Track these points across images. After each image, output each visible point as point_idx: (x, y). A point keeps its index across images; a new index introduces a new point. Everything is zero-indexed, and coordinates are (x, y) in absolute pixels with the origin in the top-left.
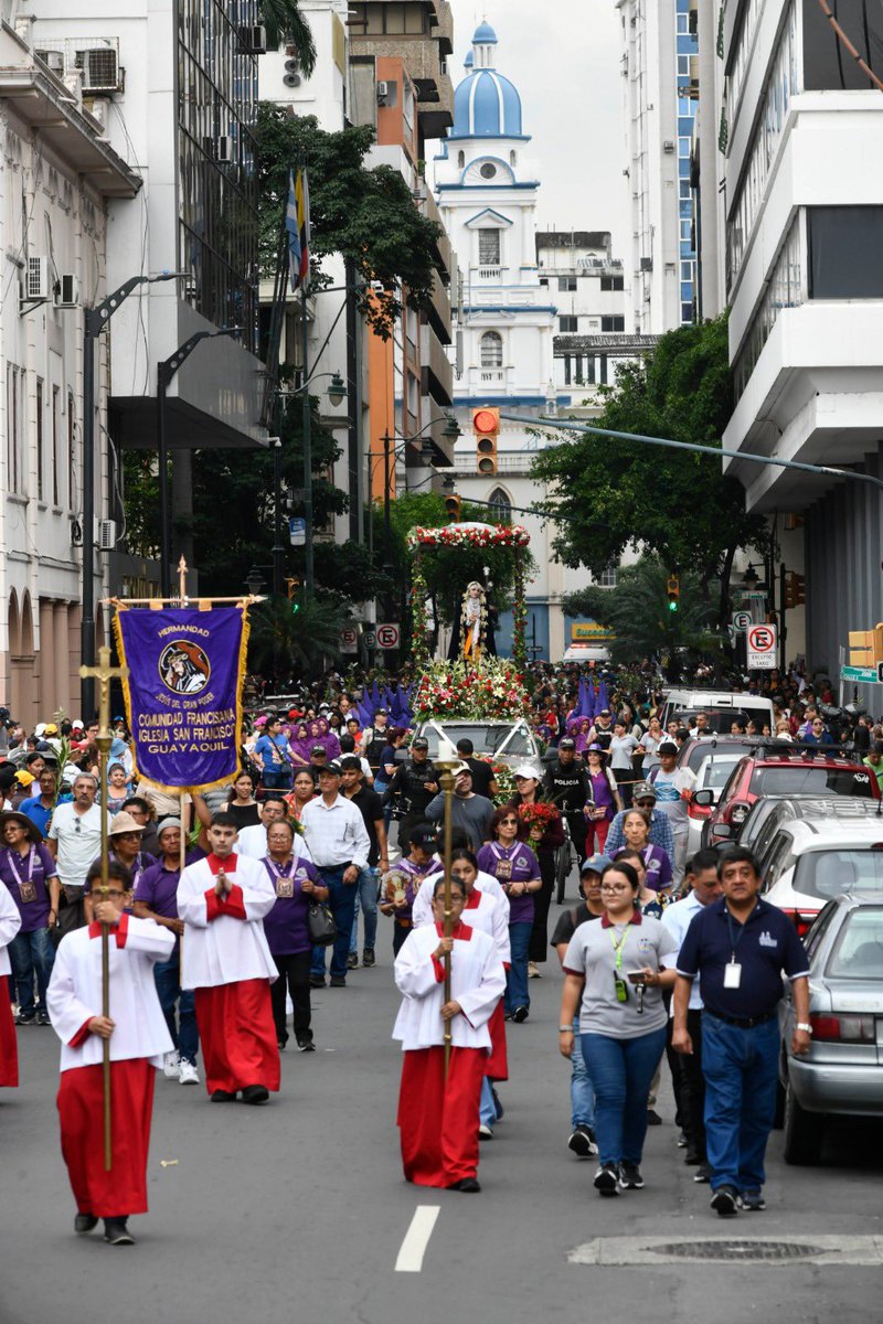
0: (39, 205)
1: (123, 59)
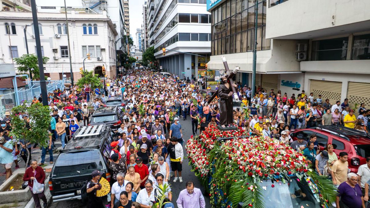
0: (110, 33)
1: (116, 25)
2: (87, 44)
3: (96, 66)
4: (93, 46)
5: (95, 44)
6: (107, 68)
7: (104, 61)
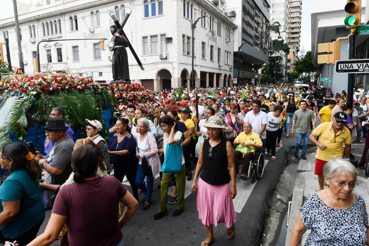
2: (149, 34)
3: (159, 70)
4: (157, 36)
5: (159, 33)
6: (174, 72)
7: (170, 60)
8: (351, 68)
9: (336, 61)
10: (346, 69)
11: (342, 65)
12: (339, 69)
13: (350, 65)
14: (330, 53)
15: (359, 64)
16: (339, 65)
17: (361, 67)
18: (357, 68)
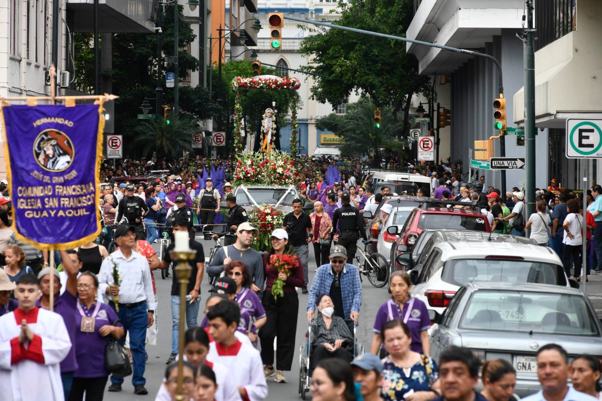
8: (503, 165)
9: (491, 158)
10: (499, 165)
11: (496, 162)
12: (493, 165)
13: (502, 162)
14: (485, 150)
15: (509, 162)
16: (493, 162)
17: (510, 165)
18: (507, 165)
